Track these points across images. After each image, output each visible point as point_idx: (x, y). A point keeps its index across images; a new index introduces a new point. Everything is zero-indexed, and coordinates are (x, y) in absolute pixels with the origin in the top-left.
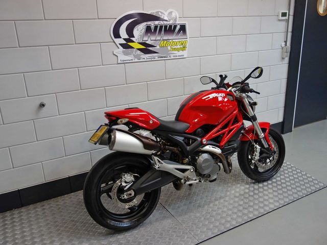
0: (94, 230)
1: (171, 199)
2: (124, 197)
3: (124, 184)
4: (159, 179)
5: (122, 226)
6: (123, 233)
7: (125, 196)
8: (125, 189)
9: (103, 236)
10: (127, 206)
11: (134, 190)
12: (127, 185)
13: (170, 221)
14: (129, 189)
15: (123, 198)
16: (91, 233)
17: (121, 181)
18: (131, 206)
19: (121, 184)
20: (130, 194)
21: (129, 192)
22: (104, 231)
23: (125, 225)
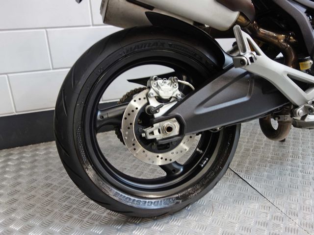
0: (85, 209)
1: (248, 161)
2: (152, 133)
3: (154, 103)
4: (245, 99)
5: (147, 206)
6: (147, 221)
7: (156, 132)
8: (156, 116)
9: (101, 225)
10: (160, 160)
11: (179, 119)
12: (161, 107)
13: (255, 206)
14: (167, 116)
15: (150, 137)
16: (76, 216)
17: (148, 96)
18: (168, 162)
19: (148, 103)
20: (170, 129)
21: (166, 124)
22: (105, 214)
23: (153, 207)
